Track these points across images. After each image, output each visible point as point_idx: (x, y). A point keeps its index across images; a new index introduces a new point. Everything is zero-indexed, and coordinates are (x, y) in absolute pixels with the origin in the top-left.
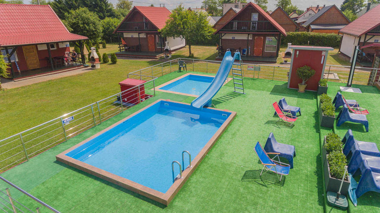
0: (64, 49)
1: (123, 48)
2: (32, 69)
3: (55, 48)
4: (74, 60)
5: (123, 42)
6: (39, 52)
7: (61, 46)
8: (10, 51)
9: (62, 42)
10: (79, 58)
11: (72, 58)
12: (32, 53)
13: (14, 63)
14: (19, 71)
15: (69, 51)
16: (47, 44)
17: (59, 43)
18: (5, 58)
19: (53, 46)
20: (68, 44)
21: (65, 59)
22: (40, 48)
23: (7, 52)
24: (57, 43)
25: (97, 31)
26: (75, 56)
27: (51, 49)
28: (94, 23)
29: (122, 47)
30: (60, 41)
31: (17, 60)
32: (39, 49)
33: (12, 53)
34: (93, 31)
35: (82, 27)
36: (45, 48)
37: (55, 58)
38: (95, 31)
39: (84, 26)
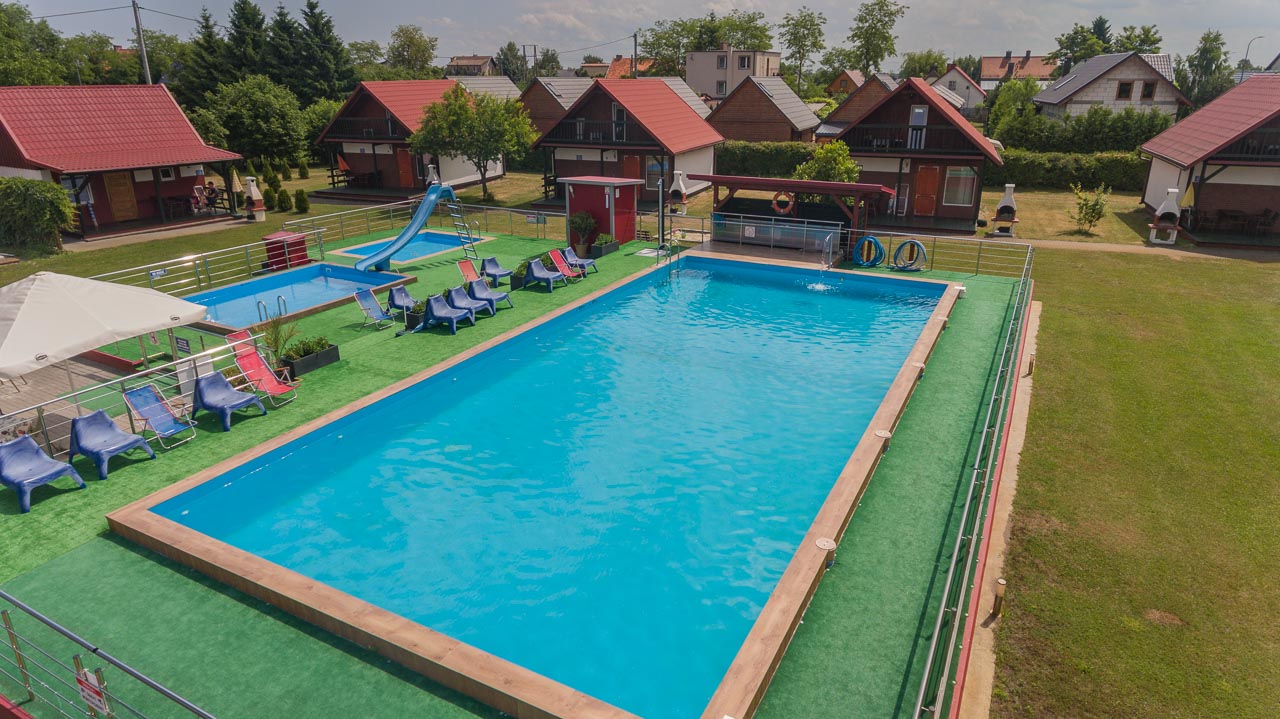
0: (193, 180)
1: (341, 178)
2: (121, 219)
3: (172, 178)
4: (211, 202)
5: (343, 165)
6: (139, 187)
7: (185, 173)
8: (79, 182)
9: (188, 165)
10: (222, 199)
11: (207, 198)
12: (122, 188)
13: (86, 207)
14: (96, 224)
15: (203, 184)
16: (155, 170)
17: (181, 168)
18: (69, 196)
19: (166, 173)
20: (202, 169)
21: (192, 201)
22: (140, 178)
23: (74, 186)
24: (177, 168)
25: (291, 137)
26: (214, 195)
27: (163, 180)
28: (283, 116)
29: (338, 176)
30: (185, 162)
31: (92, 201)
32: (137, 180)
33: (82, 187)
34: (280, 136)
35: (252, 125)
36: (149, 177)
37: (171, 198)
38: (286, 135)
39: (257, 122)
